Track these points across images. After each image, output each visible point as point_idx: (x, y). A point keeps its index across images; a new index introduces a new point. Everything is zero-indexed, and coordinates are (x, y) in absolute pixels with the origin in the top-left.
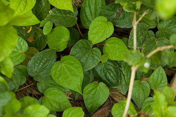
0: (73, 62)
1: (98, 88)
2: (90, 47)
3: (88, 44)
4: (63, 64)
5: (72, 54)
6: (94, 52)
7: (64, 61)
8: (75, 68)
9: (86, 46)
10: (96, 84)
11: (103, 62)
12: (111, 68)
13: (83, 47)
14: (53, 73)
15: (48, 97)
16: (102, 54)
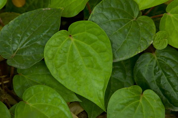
0: (94, 37)
1: (141, 101)
2: (133, 14)
3: (129, 7)
4: (73, 40)
5: (93, 19)
6: (140, 24)
7: (75, 33)
8: (96, 50)
9: (125, 10)
10: (138, 92)
11: (158, 47)
12: (172, 65)
13: (120, 11)
14: (48, 54)
15: (31, 105)
16: (158, 30)
